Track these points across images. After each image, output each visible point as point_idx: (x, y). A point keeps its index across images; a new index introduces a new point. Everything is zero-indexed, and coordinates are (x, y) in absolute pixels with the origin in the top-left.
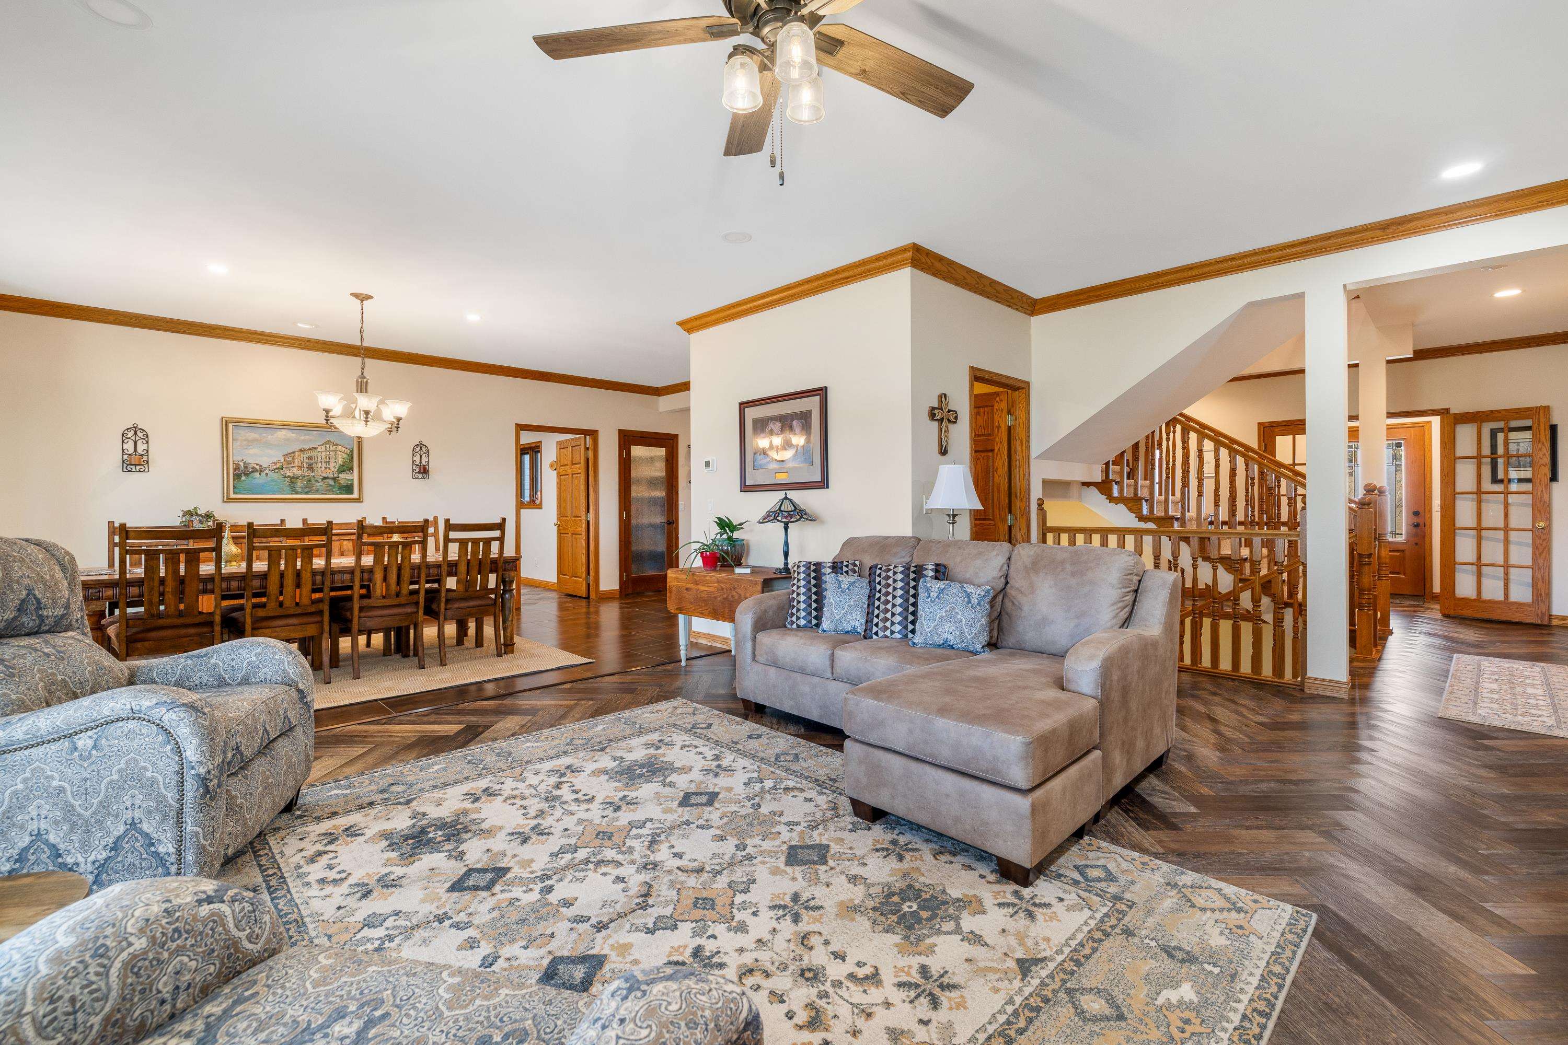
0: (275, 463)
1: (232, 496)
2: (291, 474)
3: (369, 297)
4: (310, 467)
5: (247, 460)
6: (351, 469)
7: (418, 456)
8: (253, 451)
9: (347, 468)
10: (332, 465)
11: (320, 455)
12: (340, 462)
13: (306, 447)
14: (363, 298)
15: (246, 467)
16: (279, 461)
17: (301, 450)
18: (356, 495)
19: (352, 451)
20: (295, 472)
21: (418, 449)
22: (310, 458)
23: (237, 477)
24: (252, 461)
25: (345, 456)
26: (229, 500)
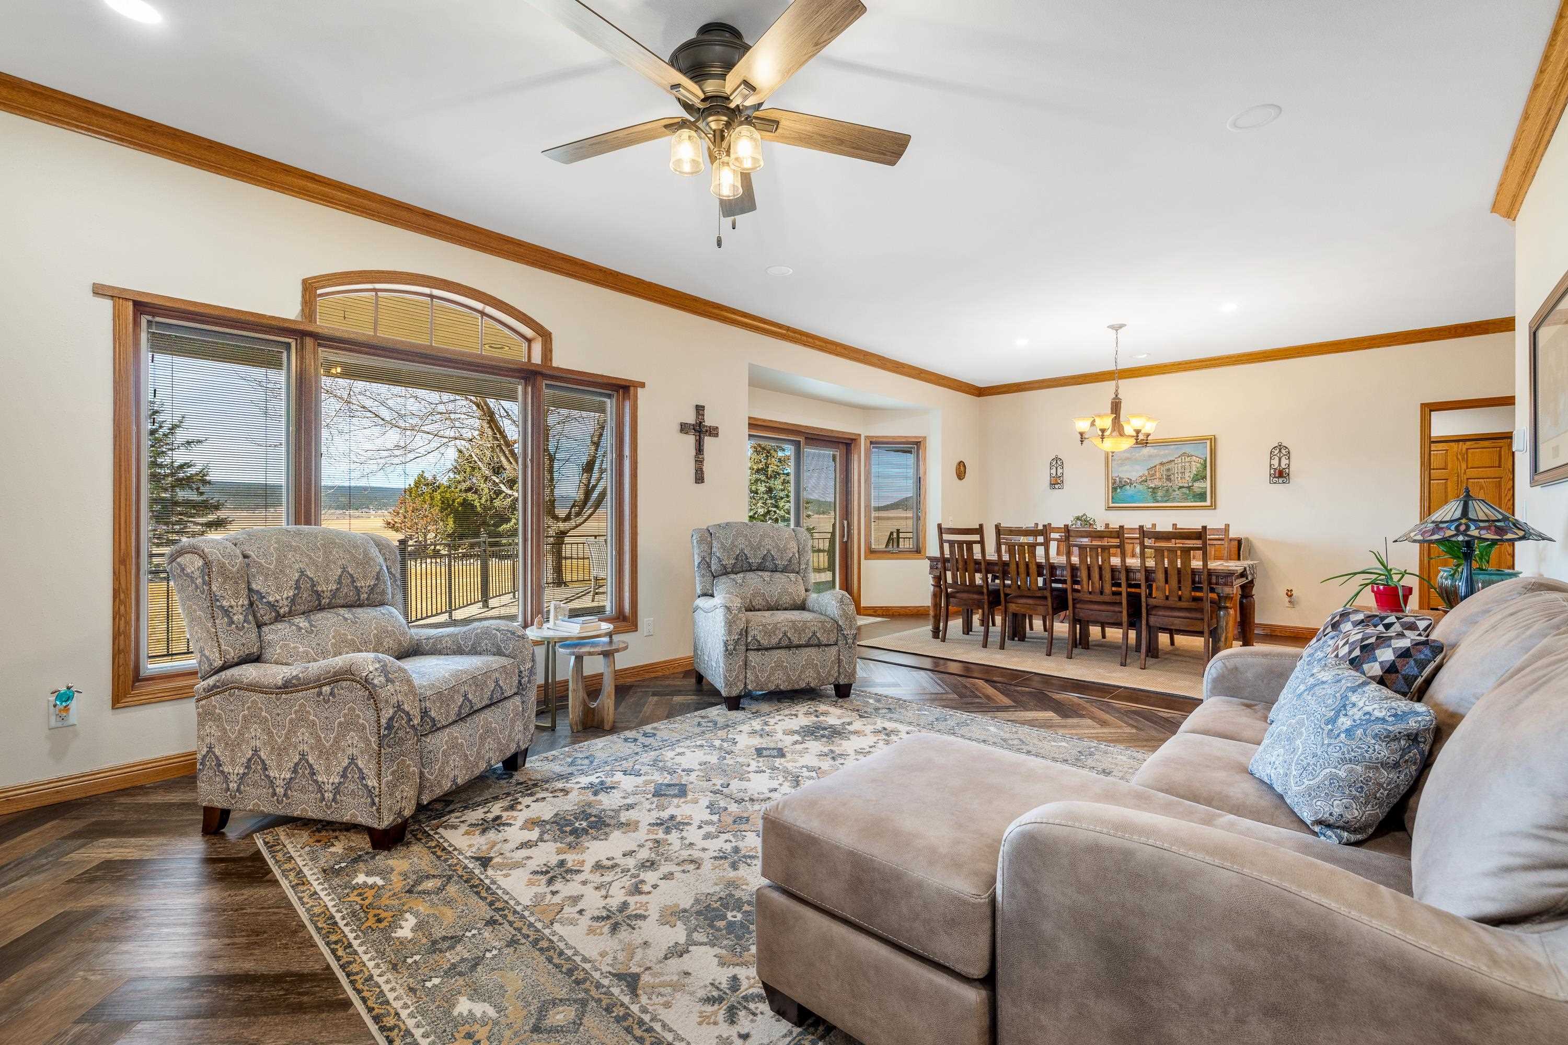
0: (1141, 477)
1: (1111, 505)
2: (1153, 486)
3: (1122, 326)
4: (1169, 479)
5: (1121, 476)
6: (1204, 478)
7: (1277, 459)
8: (1125, 468)
9: (1200, 477)
10: (1187, 474)
11: (1176, 468)
12: (1194, 472)
13: (1165, 461)
14: (1117, 328)
15: (1120, 482)
16: (1144, 475)
17: (1161, 464)
18: (1208, 503)
19: (1205, 461)
20: (1157, 483)
21: (1276, 452)
22: (1168, 470)
23: (1114, 489)
24: (1125, 476)
25: (1198, 465)
26: (1109, 508)
